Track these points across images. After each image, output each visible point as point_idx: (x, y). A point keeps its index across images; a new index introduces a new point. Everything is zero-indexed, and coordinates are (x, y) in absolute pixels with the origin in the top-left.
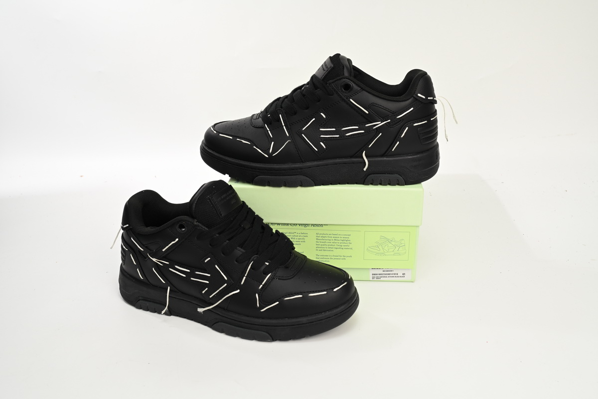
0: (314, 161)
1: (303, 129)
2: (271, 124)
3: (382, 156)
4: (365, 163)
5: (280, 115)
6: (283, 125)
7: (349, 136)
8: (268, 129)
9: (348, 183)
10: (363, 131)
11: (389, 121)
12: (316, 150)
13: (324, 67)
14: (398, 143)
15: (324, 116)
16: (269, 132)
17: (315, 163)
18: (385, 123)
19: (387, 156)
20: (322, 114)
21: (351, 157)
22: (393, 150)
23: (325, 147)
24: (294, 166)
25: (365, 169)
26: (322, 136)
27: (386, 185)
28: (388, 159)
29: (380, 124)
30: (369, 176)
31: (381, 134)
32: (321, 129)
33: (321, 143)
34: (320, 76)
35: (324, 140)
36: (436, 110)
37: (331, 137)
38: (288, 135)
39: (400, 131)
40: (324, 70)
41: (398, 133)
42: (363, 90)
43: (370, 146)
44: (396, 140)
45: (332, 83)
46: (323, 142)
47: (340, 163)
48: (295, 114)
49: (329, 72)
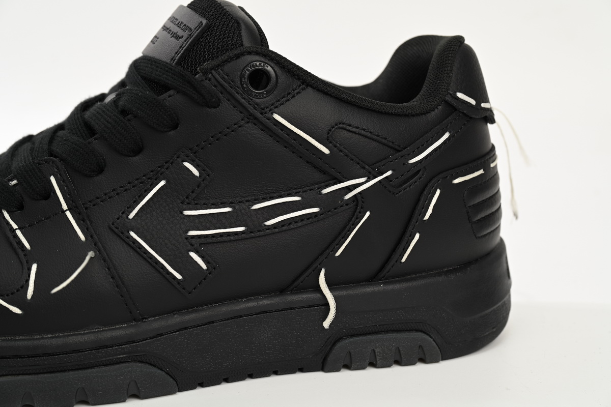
0: (172, 312)
1: (131, 216)
2: (21, 207)
3: (373, 279)
4: (327, 305)
5: (53, 179)
6: (65, 207)
7: (275, 226)
8: (15, 226)
9: (276, 373)
10: (316, 210)
11: (389, 173)
12: (179, 276)
13: (175, 29)
14: (417, 236)
15: (196, 172)
16: (19, 233)
17: (177, 320)
18: (380, 181)
19: (387, 280)
20: (187, 164)
21: (282, 291)
22: (404, 260)
23: (204, 266)
24: (109, 334)
25: (326, 324)
26: (192, 233)
27: (388, 365)
28: (390, 287)
29: (364, 184)
30: (339, 345)
31: (368, 214)
32: (187, 213)
33: (193, 255)
34: (166, 55)
35: (200, 245)
36: (493, 147)
37: (221, 235)
38: (83, 238)
39: (419, 200)
40: (178, 37)
41: (414, 209)
42: (308, 85)
43: (338, 254)
44: (410, 228)
45: (215, 68)
46: (197, 252)
47: (250, 314)
48: (101, 171)
49: (197, 41)
